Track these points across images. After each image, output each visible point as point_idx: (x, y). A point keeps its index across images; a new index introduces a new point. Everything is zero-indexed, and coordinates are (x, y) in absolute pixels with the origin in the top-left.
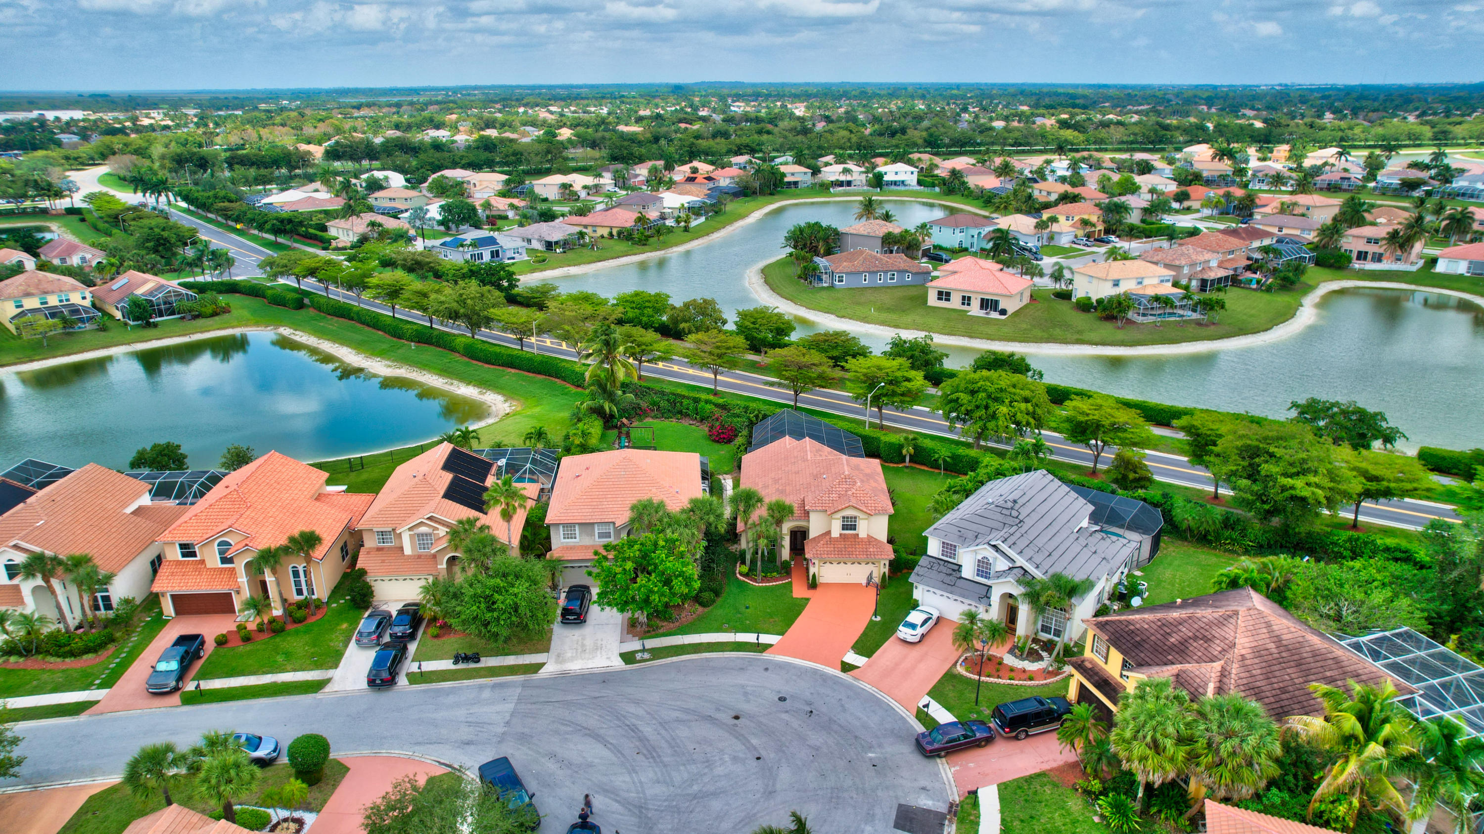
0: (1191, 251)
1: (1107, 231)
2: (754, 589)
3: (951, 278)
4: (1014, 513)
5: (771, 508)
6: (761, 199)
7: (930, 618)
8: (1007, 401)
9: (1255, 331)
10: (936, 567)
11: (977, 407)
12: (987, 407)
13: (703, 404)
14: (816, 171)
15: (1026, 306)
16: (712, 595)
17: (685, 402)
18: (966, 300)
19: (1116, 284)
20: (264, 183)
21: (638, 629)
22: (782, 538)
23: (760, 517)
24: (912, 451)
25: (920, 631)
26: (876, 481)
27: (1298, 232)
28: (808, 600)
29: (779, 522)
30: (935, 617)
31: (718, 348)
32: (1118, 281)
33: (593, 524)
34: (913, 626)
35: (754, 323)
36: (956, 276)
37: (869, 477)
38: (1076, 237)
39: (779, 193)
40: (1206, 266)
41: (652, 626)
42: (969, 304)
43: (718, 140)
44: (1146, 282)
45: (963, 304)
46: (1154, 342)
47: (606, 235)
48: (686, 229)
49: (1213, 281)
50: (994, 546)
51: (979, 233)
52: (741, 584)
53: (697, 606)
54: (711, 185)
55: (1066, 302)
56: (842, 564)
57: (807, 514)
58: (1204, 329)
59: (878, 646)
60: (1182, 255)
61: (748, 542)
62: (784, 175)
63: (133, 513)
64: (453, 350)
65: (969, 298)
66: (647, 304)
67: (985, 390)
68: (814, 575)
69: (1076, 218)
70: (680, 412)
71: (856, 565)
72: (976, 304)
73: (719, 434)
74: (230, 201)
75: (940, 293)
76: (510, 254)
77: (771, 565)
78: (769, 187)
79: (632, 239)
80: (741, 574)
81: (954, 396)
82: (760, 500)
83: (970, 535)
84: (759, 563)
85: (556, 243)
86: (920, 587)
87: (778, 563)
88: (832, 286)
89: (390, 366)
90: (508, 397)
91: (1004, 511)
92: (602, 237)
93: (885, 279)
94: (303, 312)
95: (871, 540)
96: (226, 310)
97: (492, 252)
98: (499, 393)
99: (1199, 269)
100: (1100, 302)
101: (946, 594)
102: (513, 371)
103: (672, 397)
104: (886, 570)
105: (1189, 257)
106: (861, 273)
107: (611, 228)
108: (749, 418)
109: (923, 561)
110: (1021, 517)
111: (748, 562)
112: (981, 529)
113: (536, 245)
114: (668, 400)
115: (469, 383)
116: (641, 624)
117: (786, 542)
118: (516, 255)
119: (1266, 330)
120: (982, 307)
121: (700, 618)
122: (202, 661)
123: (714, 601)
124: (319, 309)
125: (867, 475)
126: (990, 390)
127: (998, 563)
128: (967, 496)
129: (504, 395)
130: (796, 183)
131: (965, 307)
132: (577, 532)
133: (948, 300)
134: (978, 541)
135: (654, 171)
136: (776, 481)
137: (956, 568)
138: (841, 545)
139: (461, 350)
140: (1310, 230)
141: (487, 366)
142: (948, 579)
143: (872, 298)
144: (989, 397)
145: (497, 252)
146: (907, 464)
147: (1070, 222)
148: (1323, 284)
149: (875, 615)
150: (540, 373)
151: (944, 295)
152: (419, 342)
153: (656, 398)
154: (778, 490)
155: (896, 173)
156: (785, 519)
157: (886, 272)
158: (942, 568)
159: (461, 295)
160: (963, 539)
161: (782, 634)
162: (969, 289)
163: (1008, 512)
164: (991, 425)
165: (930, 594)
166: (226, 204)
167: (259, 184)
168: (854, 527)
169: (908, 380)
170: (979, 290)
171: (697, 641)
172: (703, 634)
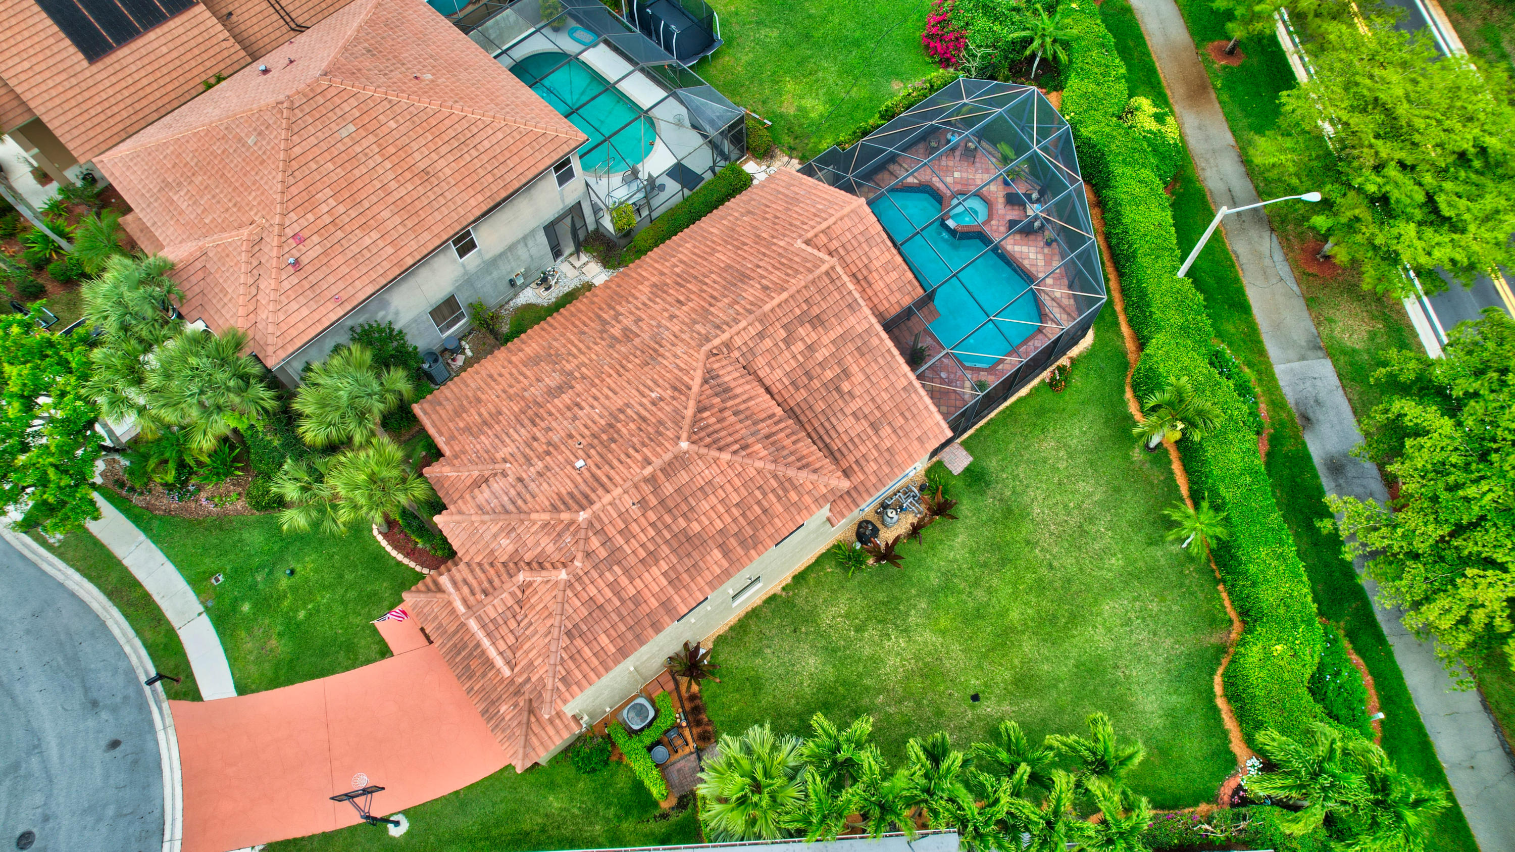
161: (243, 689)
171: (140, 574)
172: (170, 567)
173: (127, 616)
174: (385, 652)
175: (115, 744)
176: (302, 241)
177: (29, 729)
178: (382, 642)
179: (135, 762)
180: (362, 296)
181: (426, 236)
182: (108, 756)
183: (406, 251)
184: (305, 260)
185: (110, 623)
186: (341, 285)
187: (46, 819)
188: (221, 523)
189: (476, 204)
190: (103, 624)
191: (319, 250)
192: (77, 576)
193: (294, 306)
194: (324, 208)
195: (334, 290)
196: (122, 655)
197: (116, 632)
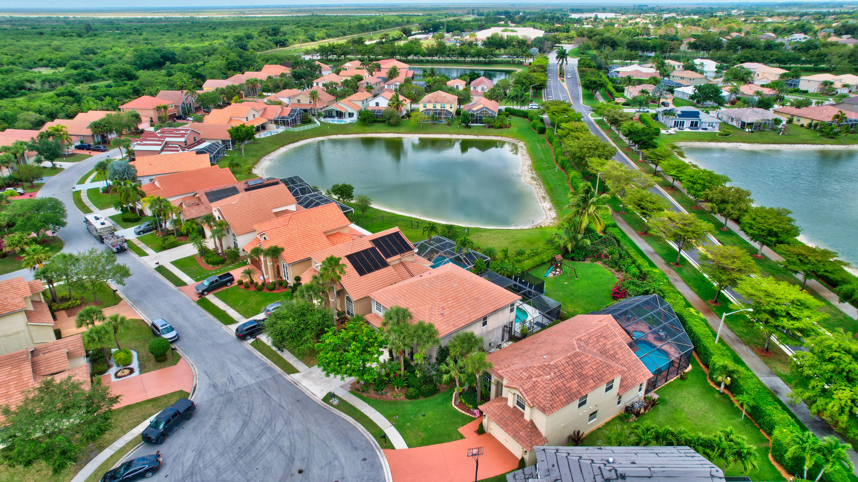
2: (447, 406)
13: (633, 266)
17: (627, 260)
20: (631, 60)
21: (357, 385)
24: (728, 382)
29: (477, 370)
52: (447, 400)
63: (275, 213)
70: (619, 266)
74: (590, 67)
76: (706, 126)
87: (478, 400)
89: (533, 178)
92: (802, 125)
94: (540, 136)
95: (530, 426)
96: (508, 126)
97: (692, 123)
103: (624, 253)
108: (644, 290)
113: (734, 123)
114: (621, 255)
115: (552, 201)
118: (710, 128)
122: (226, 288)
123: (417, 398)
129: (558, 214)
132: (382, 309)
138: (507, 415)
145: (697, 123)
146: (721, 391)
152: (562, 168)
153: (616, 250)
154: (528, 349)
161: (410, 447)
166: (586, 69)
167: (628, 60)
168: (524, 408)
171: (368, 414)
172: (378, 413)
173: (364, 426)
174: (462, 437)
175: (365, 460)
176: (444, 309)
177: (333, 453)
178: (461, 434)
179: (373, 465)
180: (461, 326)
181: (478, 314)
182: (363, 462)
183: (473, 317)
184: (445, 314)
185: (357, 427)
186: (455, 322)
187: (343, 478)
188: (395, 402)
189: (491, 309)
190: (355, 427)
191: (448, 312)
192: (344, 414)
193: (442, 325)
194: (450, 302)
195: (453, 323)
196: (363, 435)
197: (360, 430)
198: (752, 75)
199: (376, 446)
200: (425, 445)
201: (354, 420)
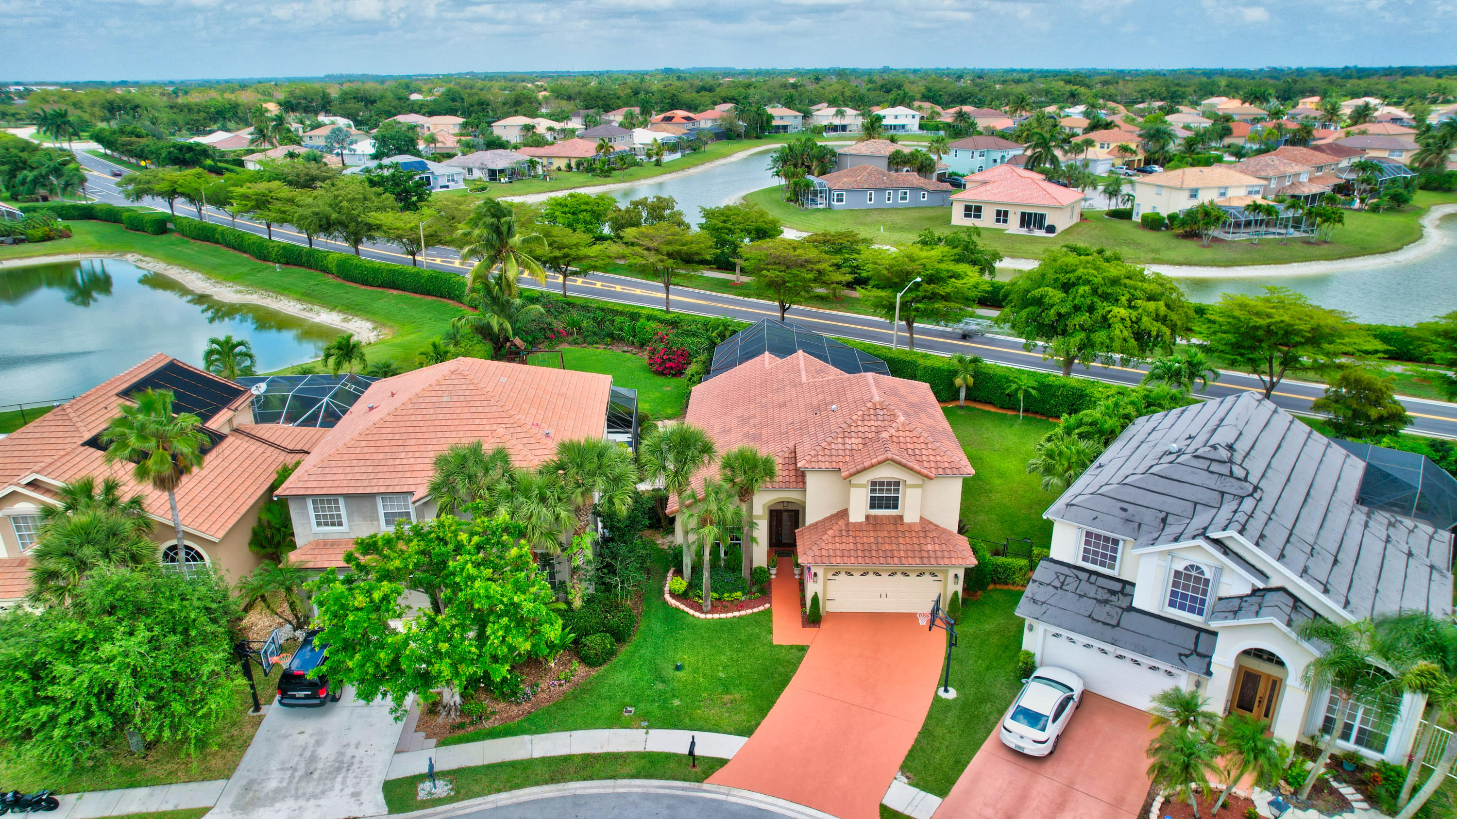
0: (1277, 162)
1: (1148, 162)
2: (694, 626)
3: (982, 189)
4: (1239, 472)
5: (728, 465)
6: (746, 142)
7: (1069, 698)
8: (1124, 299)
9: (1383, 251)
10: (1071, 583)
11: (1077, 308)
12: (1091, 309)
13: (643, 320)
14: (807, 115)
15: (1076, 225)
16: (608, 640)
17: (618, 320)
18: (1002, 216)
19: (1194, 195)
21: (441, 720)
22: (752, 525)
23: (707, 483)
24: (971, 381)
25: (1053, 730)
26: (930, 416)
27: (1385, 154)
28: (803, 649)
29: (745, 493)
30: (1076, 695)
31: (669, 243)
32: (1196, 190)
33: (373, 496)
34: (1034, 718)
35: (725, 222)
36: (988, 187)
37: (916, 409)
38: (1113, 166)
39: (766, 137)
40: (1295, 180)
41: (469, 714)
42: (1005, 221)
43: (702, 93)
44: (1230, 193)
45: (998, 221)
46: (1254, 262)
47: (563, 167)
48: (658, 163)
49: (1306, 198)
50: (1217, 542)
51: (1003, 157)
52: (672, 617)
53: (575, 664)
54: (690, 125)
55: (1125, 222)
56: (871, 577)
57: (800, 476)
58: (1315, 248)
59: (960, 765)
60: (1268, 165)
61: (686, 533)
62: (771, 117)
64: (325, 270)
65: (1006, 213)
66: (583, 207)
67: (1088, 282)
68: (815, 599)
69: (1112, 146)
70: (611, 335)
71: (899, 577)
72: (1014, 220)
73: (663, 361)
74: (139, 136)
75: (968, 208)
76: (443, 181)
77: (730, 576)
78: (755, 129)
79: (593, 170)
80: (673, 594)
81: (1037, 293)
82: (707, 449)
83: (1150, 518)
84: (706, 575)
85: (502, 171)
86: (1040, 628)
87: (745, 573)
88: (829, 208)
89: (241, 292)
90: (378, 325)
91: (1215, 467)
92: (559, 169)
93: (896, 196)
94: (164, 237)
95: (926, 527)
96: (65, 234)
98: (368, 320)
99: (1288, 184)
100: (1172, 218)
101: (1097, 644)
102: (395, 292)
103: (599, 315)
104: (959, 588)
105: (1276, 168)
106: (864, 190)
107: (569, 158)
108: (709, 338)
109: (1042, 572)
110: (1253, 479)
111: (687, 571)
112: (1170, 505)
113: (477, 174)
114: (595, 319)
115: (333, 309)
116: (448, 708)
117: (762, 532)
118: (451, 184)
119: (1397, 250)
120: (1022, 225)
121: (580, 692)
123: (612, 653)
124: (182, 233)
125: (913, 405)
126: (1098, 280)
127: (1225, 579)
128: (1106, 444)
129: (374, 322)
130: (785, 128)
131: (1001, 225)
132: (343, 512)
133: (979, 217)
134: (1172, 530)
135: (630, 116)
136: (744, 420)
137: (1117, 586)
138: (869, 538)
139: (334, 270)
140: (1401, 151)
141: (363, 288)
142: (1101, 613)
143: (880, 219)
144: (1095, 292)
145: (428, 178)
146: (962, 402)
147: (1106, 150)
148: (1433, 208)
149: (945, 684)
150: (429, 294)
151: (972, 211)
152: (287, 263)
153: (575, 315)
154: (746, 435)
155: (896, 117)
156: (756, 486)
157: (896, 190)
158: (1084, 587)
159: (336, 197)
160: (1136, 528)
161: (747, 732)
162: (1005, 200)
163: (1224, 469)
164: (1100, 336)
165: (1062, 642)
166: (134, 139)
168: (893, 503)
169: (956, 276)
170: (1019, 201)
171: (560, 752)
176: (539, 426)
178: (791, 647)
181: (594, 420)
183: (593, 426)
188: (582, 690)
189: (601, 406)
194: (533, 412)
198: (418, 129)
199: (683, 789)
200: (770, 708)
201: (546, 788)
